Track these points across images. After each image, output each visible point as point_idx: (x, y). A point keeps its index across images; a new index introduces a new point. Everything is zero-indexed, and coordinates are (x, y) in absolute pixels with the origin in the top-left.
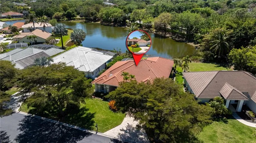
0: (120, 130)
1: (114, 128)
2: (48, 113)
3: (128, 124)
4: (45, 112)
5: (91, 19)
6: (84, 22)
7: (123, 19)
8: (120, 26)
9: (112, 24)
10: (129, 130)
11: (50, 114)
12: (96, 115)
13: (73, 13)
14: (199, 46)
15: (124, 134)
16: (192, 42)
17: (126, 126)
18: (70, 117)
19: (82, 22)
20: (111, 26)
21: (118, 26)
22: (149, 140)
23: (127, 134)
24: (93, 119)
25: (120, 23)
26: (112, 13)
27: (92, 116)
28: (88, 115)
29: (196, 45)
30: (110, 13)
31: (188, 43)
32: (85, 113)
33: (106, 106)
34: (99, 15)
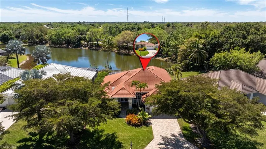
0: (158, 144)
1: (149, 144)
2: (49, 146)
3: (161, 136)
4: (44, 145)
5: (36, 42)
6: (27, 45)
7: (77, 40)
8: (75, 47)
9: (64, 45)
10: (168, 142)
11: (54, 146)
12: (117, 135)
13: (10, 35)
14: (168, 59)
15: (165, 147)
16: (159, 57)
17: (162, 139)
18: (85, 144)
19: (25, 46)
20: (63, 47)
21: (72, 48)
22: (196, 147)
23: (168, 147)
24: (117, 140)
25: (74, 44)
26: (64, 34)
27: (113, 136)
28: (108, 137)
29: (165, 59)
30: (61, 34)
31: (156, 58)
32: (102, 136)
33: (122, 123)
34: (46, 37)
